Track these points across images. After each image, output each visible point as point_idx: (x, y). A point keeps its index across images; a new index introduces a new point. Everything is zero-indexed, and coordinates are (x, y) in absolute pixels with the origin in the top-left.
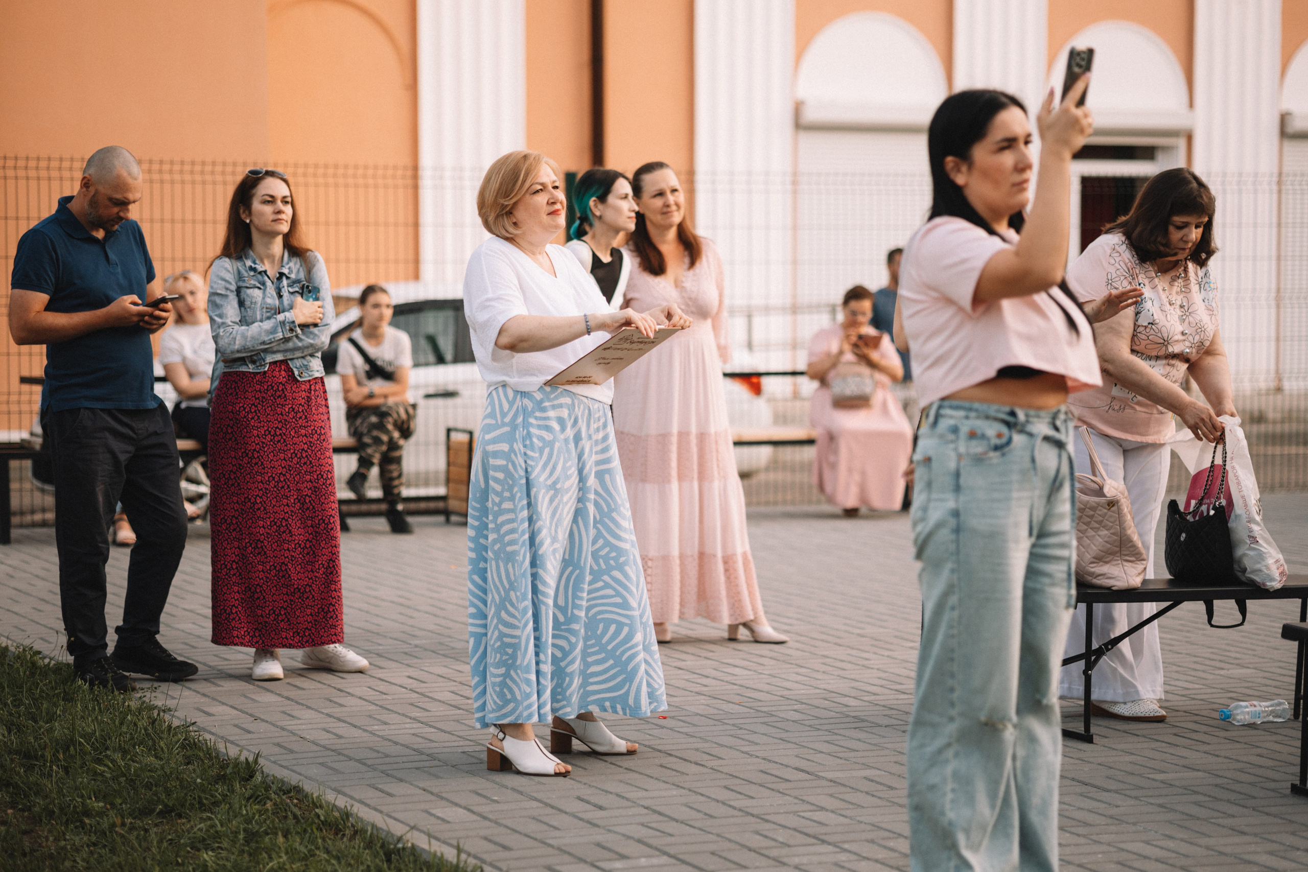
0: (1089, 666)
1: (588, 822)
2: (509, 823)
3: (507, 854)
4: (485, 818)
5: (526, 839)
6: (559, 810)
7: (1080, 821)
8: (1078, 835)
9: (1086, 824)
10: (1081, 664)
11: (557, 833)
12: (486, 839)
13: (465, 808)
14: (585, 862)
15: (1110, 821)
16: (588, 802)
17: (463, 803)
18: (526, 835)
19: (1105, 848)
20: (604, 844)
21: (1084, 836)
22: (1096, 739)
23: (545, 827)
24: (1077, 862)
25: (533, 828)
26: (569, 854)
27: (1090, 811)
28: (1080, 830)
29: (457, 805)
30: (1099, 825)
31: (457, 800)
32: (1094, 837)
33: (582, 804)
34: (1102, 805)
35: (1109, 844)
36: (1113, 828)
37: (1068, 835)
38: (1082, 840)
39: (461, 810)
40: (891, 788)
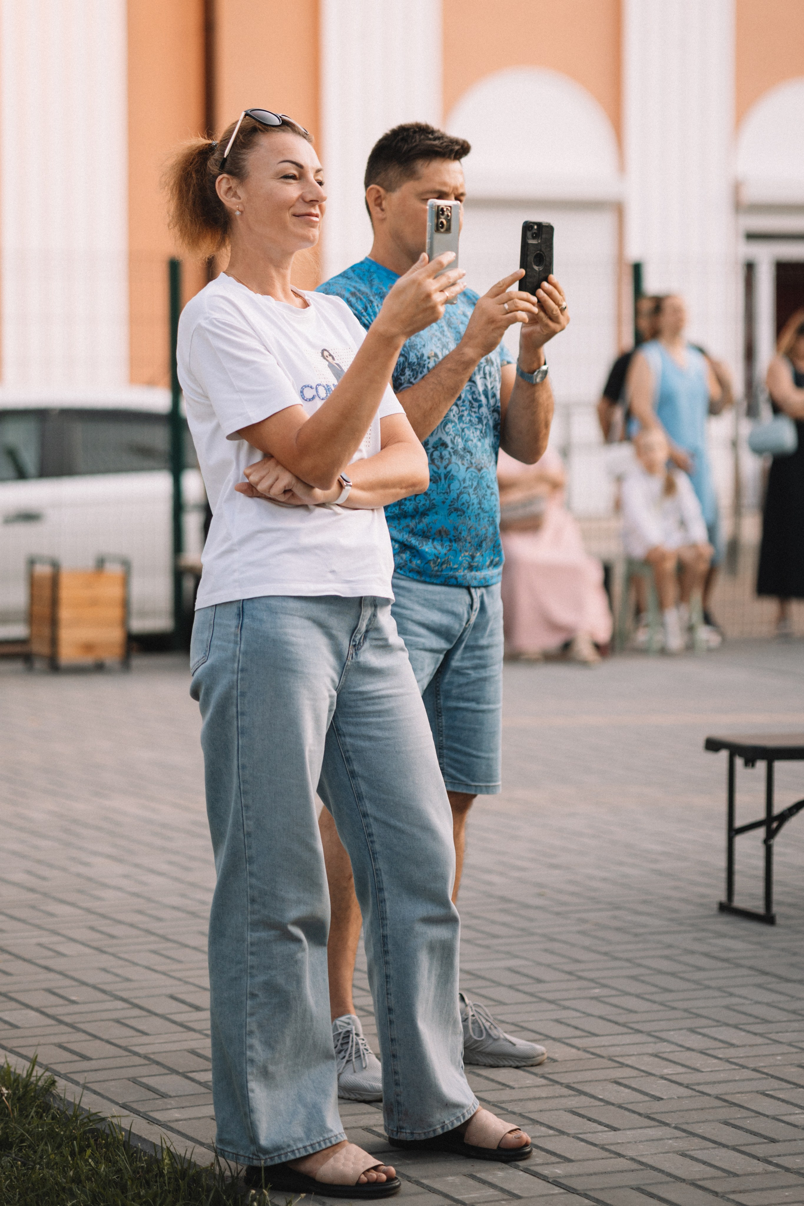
0: (771, 834)
1: (181, 1025)
2: (90, 1028)
3: (85, 1065)
4: (61, 1022)
5: (108, 1046)
6: (149, 1011)
7: (757, 1018)
8: (755, 1034)
9: (766, 1021)
10: (761, 832)
11: (145, 1039)
12: (60, 1046)
13: (37, 1010)
14: (177, 1073)
15: (793, 1017)
16: (183, 1002)
17: (35, 1004)
18: (108, 1042)
19: (785, 1049)
20: (199, 1051)
21: (761, 1035)
22: (779, 920)
23: (132, 1033)
24: (752, 1066)
25: (116, 1033)
26: (158, 1063)
27: (768, 1004)
28: (760, 1028)
29: (28, 1006)
30: (779, 1022)
31: (27, 1001)
32: (774, 1036)
33: (175, 1004)
34: (782, 998)
35: (790, 1045)
36: (796, 1025)
37: (743, 1034)
38: (759, 1040)
39: (33, 1014)
40: (539, 981)
